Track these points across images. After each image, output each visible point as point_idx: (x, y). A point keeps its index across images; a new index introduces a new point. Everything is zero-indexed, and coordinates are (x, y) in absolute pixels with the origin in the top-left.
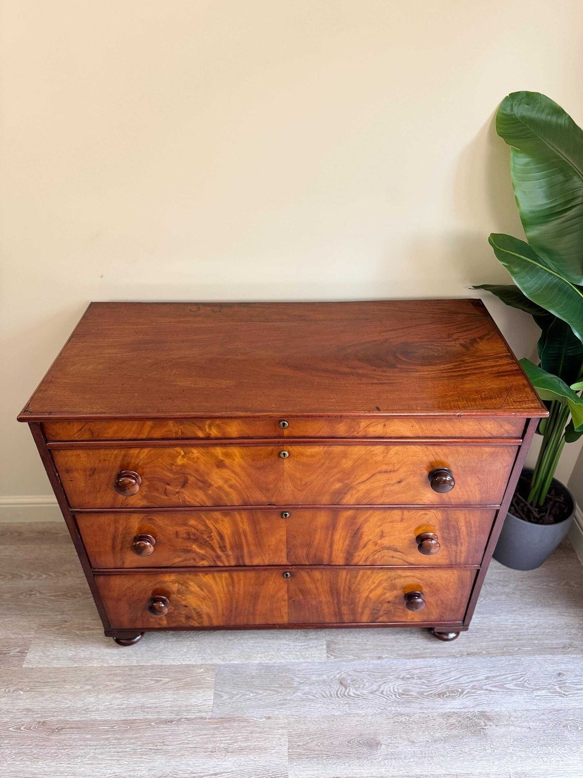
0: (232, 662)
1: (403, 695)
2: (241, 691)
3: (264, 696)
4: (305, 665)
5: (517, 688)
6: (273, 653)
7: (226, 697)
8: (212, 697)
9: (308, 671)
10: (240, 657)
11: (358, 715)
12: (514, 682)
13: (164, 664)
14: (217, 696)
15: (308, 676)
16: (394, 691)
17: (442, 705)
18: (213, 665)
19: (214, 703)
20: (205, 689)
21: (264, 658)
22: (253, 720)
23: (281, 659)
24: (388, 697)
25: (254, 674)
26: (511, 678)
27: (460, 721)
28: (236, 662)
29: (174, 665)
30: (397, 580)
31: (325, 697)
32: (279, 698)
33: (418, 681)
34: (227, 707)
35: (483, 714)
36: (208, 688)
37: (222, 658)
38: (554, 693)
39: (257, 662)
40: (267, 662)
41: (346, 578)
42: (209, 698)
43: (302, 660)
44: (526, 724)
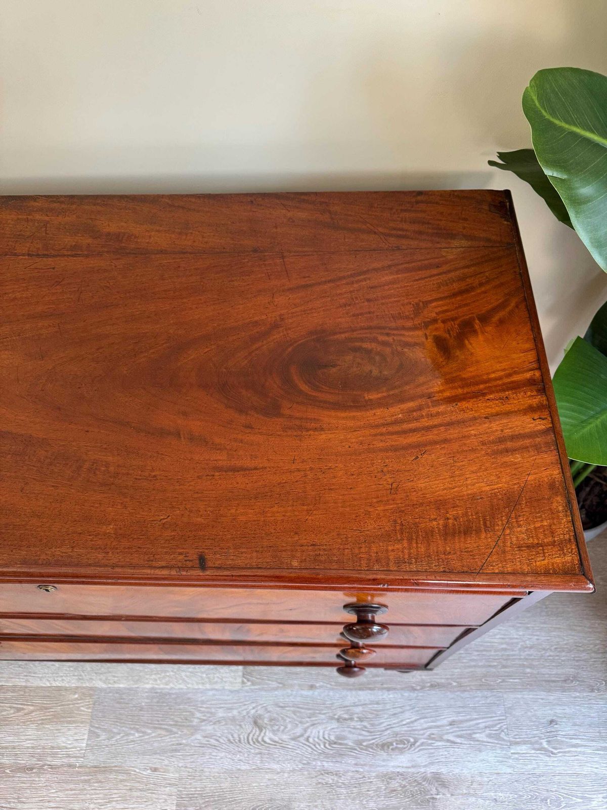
0: (116, 686)
1: (335, 743)
2: (124, 728)
3: (152, 737)
4: (211, 693)
6: (172, 673)
7: (103, 736)
8: (86, 737)
9: (213, 702)
10: (128, 677)
11: (272, 771)
12: (488, 731)
13: (29, 684)
14: (93, 734)
15: (213, 710)
16: (324, 738)
17: (384, 760)
18: (91, 689)
19: (87, 744)
20: (79, 724)
21: (159, 682)
22: (135, 771)
23: (180, 684)
24: (315, 745)
25: (143, 704)
26: (484, 724)
27: (405, 786)
28: (121, 686)
29: (42, 687)
31: (232, 743)
32: (171, 741)
33: (358, 725)
34: (103, 751)
35: (437, 779)
36: (82, 722)
37: (104, 678)
38: (538, 750)
39: (148, 686)
40: (162, 686)
42: (82, 738)
43: (208, 686)
44: (493, 794)
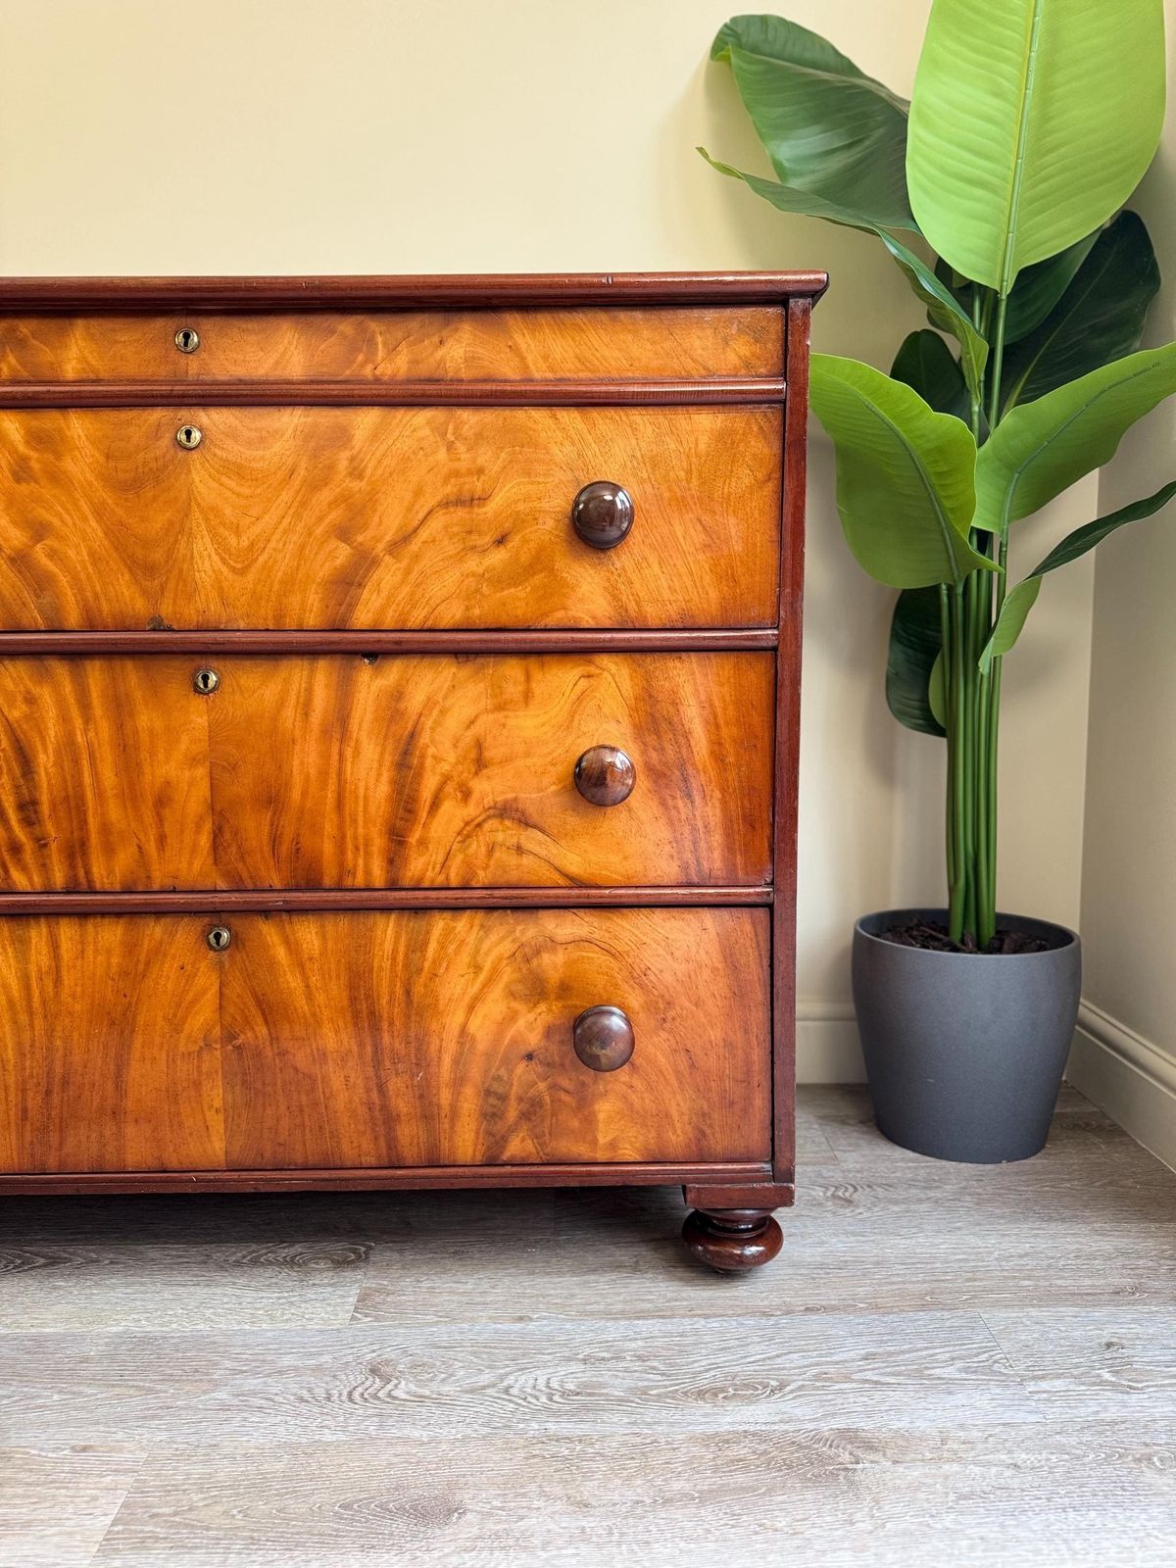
0: (35, 1330)
1: (578, 1394)
2: (25, 1389)
3: (97, 1399)
4: (270, 1334)
5: (969, 1376)
6: (181, 1311)
10: (68, 1319)
11: (405, 1441)
12: (959, 1364)
15: (270, 1357)
16: (549, 1387)
17: (706, 1415)
21: (144, 1323)
22: (27, 1453)
23: (196, 1324)
24: (525, 1399)
25: (92, 1354)
26: (948, 1355)
27: (765, 1452)
28: (48, 1330)
30: (546, 958)
31: (307, 1401)
32: (145, 1404)
33: (637, 1366)
35: (849, 1436)
37: (8, 1322)
38: (1094, 1384)
39: (115, 1329)
40: (148, 1329)
41: (395, 951)
43: (265, 1326)
44: (1004, 1457)
